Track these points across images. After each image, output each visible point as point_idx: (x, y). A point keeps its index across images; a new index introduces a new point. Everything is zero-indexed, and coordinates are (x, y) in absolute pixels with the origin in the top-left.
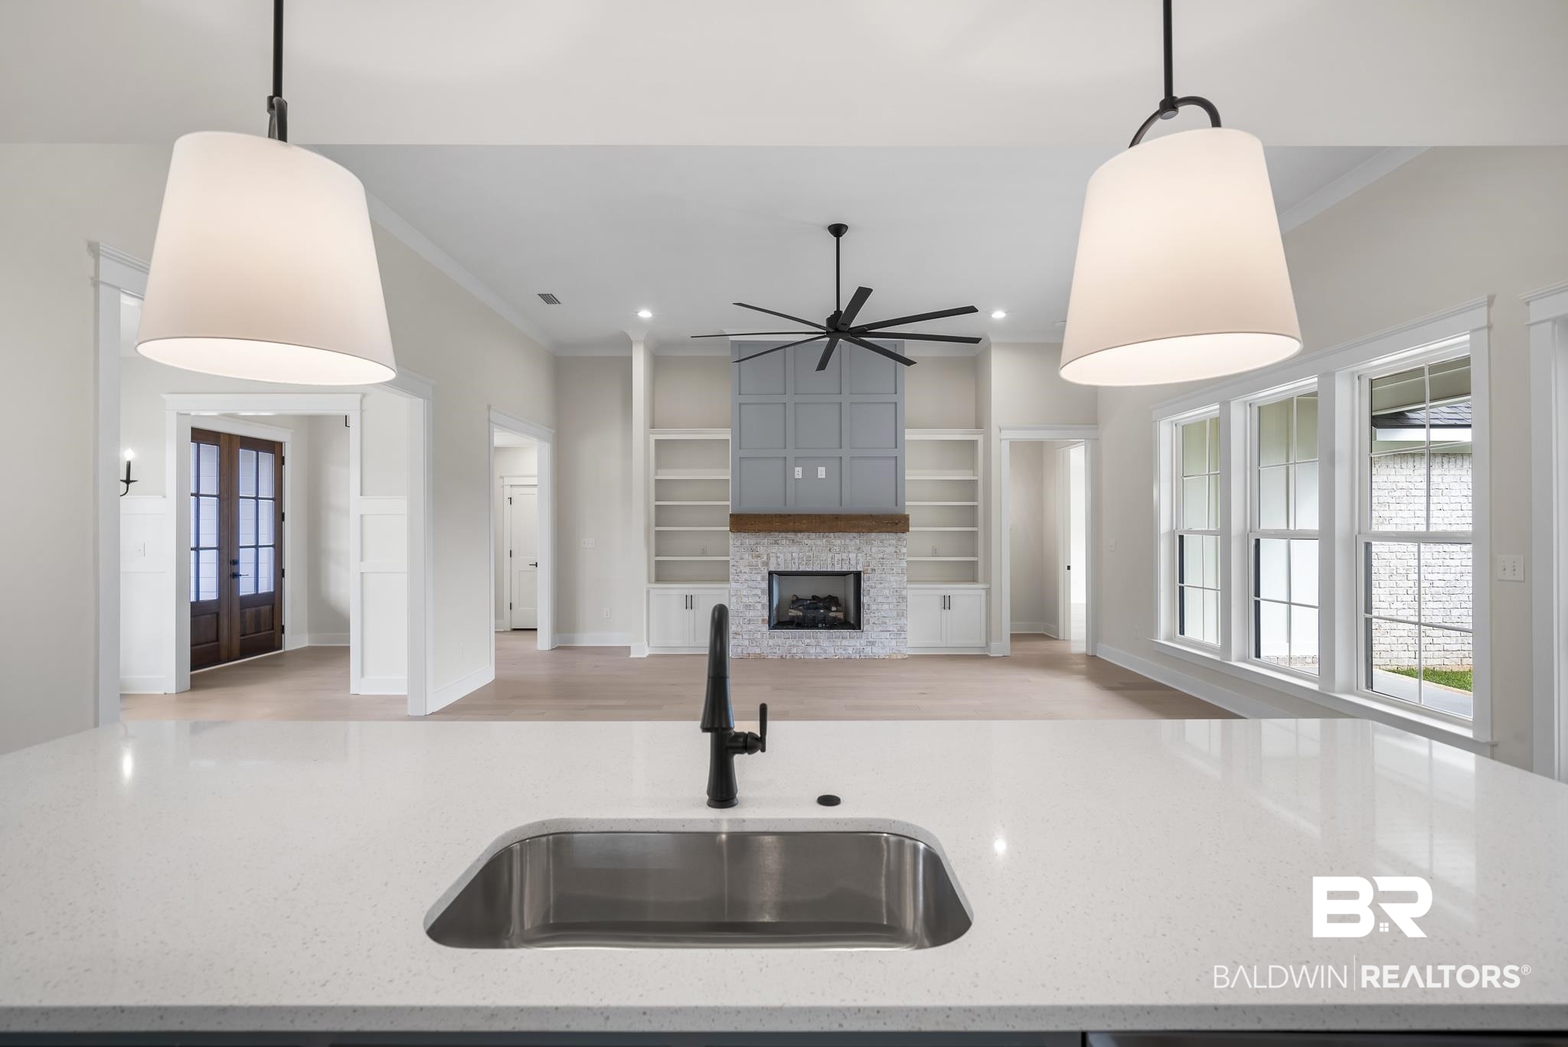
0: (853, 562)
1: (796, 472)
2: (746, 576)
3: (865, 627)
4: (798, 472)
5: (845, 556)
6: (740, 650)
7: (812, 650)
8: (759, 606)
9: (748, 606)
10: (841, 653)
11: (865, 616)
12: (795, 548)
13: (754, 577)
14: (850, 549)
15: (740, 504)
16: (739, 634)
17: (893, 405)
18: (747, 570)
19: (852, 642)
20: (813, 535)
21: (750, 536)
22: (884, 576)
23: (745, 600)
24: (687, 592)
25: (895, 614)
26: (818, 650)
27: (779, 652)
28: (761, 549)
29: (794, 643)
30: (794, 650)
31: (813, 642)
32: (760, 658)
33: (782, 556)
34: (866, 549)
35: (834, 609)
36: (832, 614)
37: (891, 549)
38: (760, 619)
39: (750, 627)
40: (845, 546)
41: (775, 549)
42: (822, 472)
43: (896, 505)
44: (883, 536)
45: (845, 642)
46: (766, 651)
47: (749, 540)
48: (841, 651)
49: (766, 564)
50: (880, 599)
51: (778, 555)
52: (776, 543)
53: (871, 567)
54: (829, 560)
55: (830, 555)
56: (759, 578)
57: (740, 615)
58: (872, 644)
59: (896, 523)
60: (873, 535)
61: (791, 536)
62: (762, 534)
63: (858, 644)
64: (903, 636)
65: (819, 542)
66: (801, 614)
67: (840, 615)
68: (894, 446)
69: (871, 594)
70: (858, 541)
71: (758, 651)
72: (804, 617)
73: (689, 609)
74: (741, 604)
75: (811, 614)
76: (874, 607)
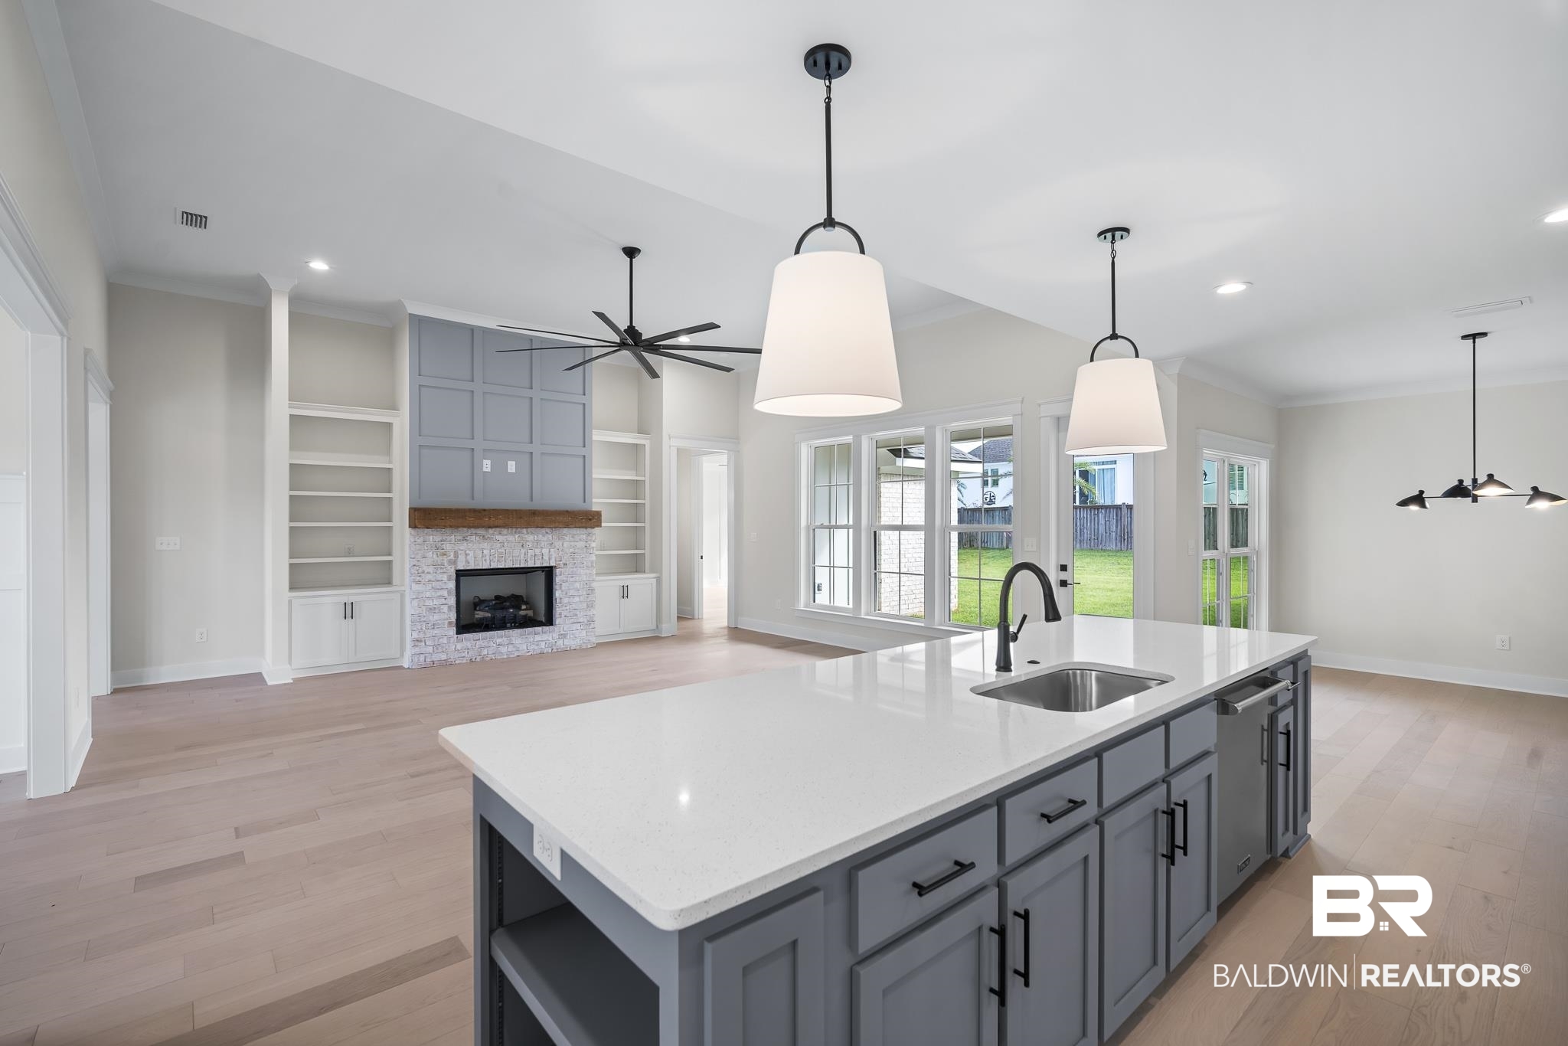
0: (546, 558)
1: (485, 466)
2: (429, 577)
3: (558, 620)
4: (487, 465)
5: (537, 551)
6: (422, 658)
7: (504, 650)
8: (445, 609)
9: (432, 610)
10: (534, 649)
11: (558, 610)
12: (485, 545)
13: (439, 577)
14: (542, 545)
15: (420, 498)
16: (421, 641)
17: (582, 406)
18: (431, 569)
19: (545, 637)
20: (505, 531)
21: (435, 532)
22: (575, 569)
23: (429, 603)
24: (345, 599)
25: (585, 605)
26: (511, 648)
27: (468, 656)
28: (448, 547)
29: (485, 644)
30: (485, 652)
31: (505, 640)
32: (446, 664)
33: (471, 553)
34: (558, 544)
35: (524, 607)
36: (522, 613)
37: (581, 544)
38: (447, 622)
39: (436, 631)
40: (538, 542)
41: (464, 546)
42: (512, 467)
43: (585, 502)
44: (575, 531)
45: (538, 638)
46: (453, 656)
47: (433, 537)
48: (533, 647)
49: (454, 562)
50: (571, 592)
51: (468, 552)
52: (465, 539)
53: (564, 561)
54: (522, 556)
55: (523, 551)
56: (445, 578)
57: (422, 619)
58: (563, 636)
59: (589, 519)
60: (565, 530)
61: (481, 531)
62: (448, 530)
63: (550, 639)
64: (592, 626)
65: (511, 538)
66: (490, 615)
67: (530, 613)
68: (582, 445)
69: (563, 588)
70: (550, 536)
71: (444, 657)
72: (493, 618)
73: (349, 619)
74: (424, 608)
75: (499, 614)
76: (565, 600)
